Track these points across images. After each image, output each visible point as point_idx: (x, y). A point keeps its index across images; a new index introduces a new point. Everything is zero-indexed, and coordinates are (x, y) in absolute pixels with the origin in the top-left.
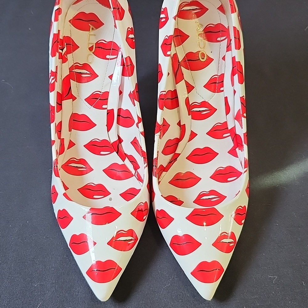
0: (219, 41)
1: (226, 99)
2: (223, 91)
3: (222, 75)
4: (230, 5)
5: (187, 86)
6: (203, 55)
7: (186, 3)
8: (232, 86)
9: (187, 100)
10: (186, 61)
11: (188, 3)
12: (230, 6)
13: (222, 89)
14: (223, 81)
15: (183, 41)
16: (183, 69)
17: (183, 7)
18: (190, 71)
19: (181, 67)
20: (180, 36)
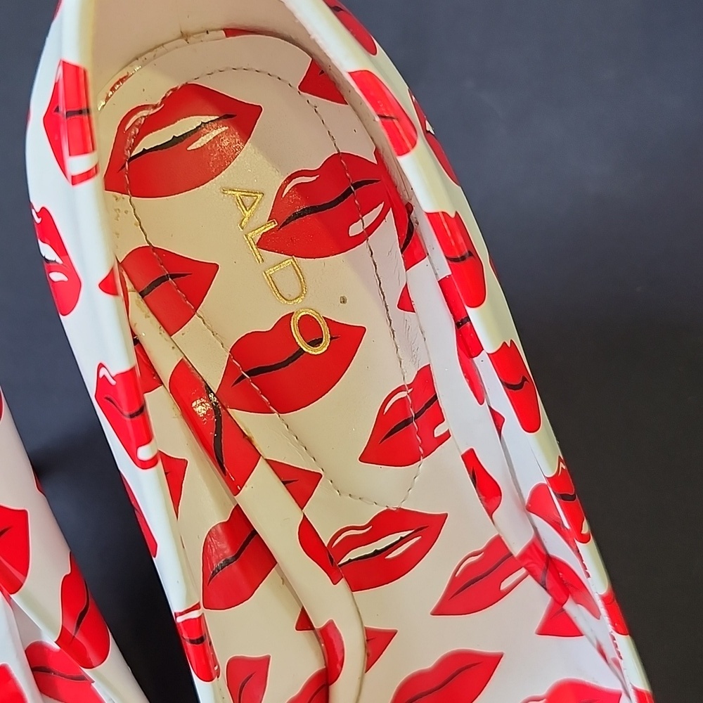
0: (360, 239)
1: (470, 459)
2: (447, 436)
3: (425, 376)
4: (381, 116)
5: (284, 483)
6: (309, 325)
7: (145, 113)
8: (481, 402)
9: (307, 535)
10: (243, 377)
11: (152, 112)
12: (377, 119)
13: (439, 431)
14: (435, 397)
15: (197, 297)
16: (243, 418)
17: (138, 138)
18: (276, 415)
19: (229, 410)
20: (173, 276)
